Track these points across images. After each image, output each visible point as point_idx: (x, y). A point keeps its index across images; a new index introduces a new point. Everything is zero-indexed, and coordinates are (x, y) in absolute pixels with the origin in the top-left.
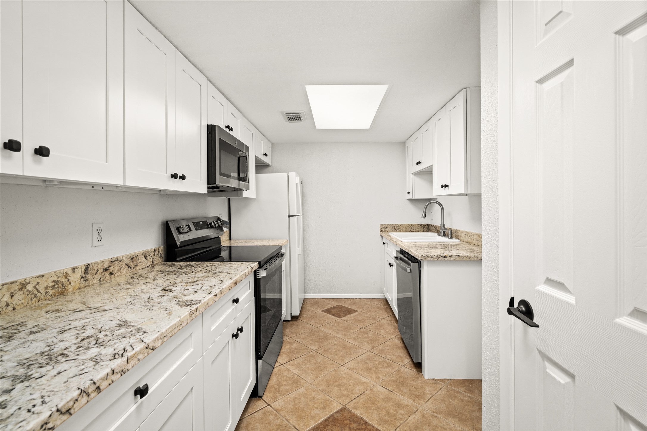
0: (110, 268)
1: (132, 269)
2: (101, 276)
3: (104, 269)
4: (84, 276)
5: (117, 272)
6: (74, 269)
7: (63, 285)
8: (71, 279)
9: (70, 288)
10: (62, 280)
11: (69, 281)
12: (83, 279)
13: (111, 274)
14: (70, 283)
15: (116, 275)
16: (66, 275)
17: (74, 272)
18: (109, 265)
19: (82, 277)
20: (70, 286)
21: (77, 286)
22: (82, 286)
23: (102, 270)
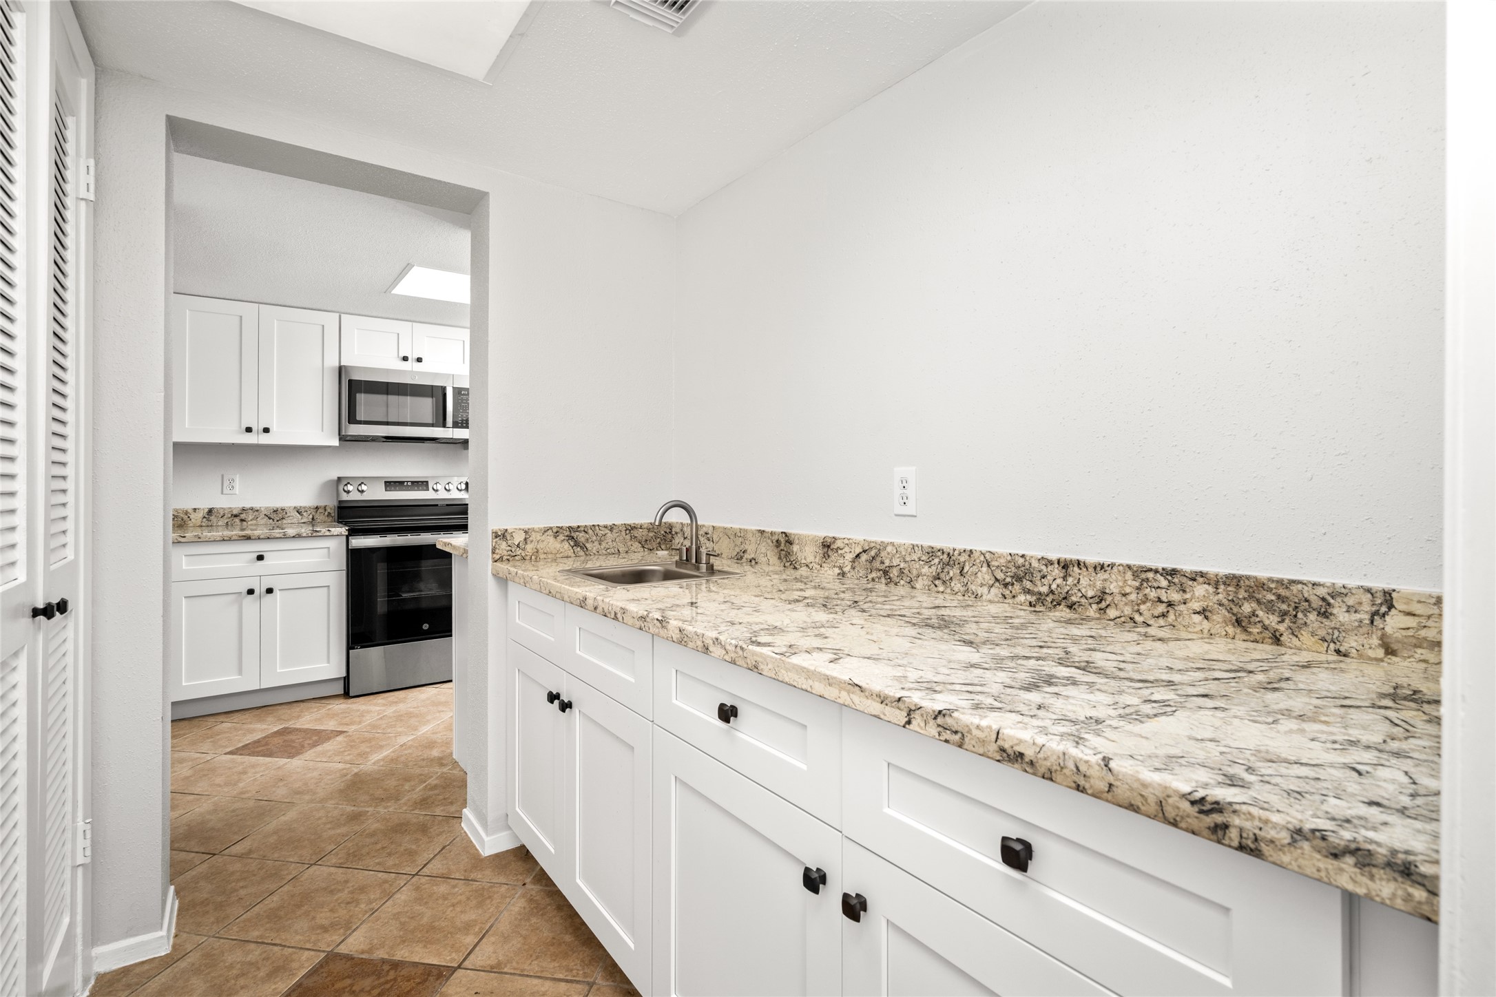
0: (242, 515)
1: (275, 521)
2: (227, 520)
3: (232, 515)
4: (206, 516)
5: (251, 520)
6: (195, 509)
7: (182, 520)
8: (191, 516)
9: (190, 524)
10: (182, 516)
11: (189, 517)
12: (205, 519)
13: (242, 520)
14: (190, 520)
15: (249, 523)
16: (186, 513)
17: (195, 512)
18: (240, 512)
19: (204, 517)
20: (190, 522)
21: (199, 524)
22: (204, 524)
23: (230, 516)
